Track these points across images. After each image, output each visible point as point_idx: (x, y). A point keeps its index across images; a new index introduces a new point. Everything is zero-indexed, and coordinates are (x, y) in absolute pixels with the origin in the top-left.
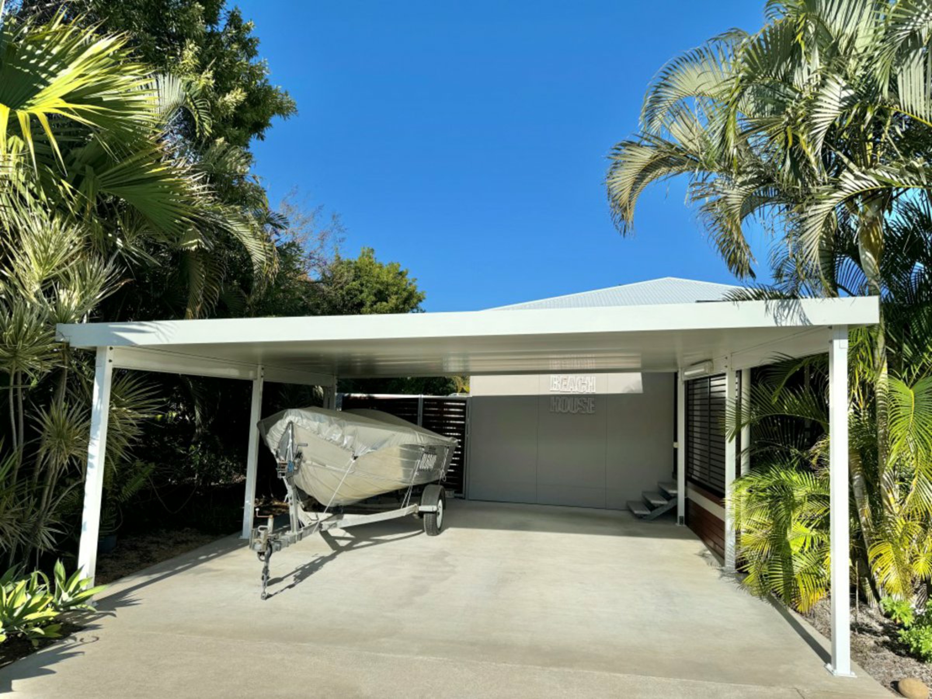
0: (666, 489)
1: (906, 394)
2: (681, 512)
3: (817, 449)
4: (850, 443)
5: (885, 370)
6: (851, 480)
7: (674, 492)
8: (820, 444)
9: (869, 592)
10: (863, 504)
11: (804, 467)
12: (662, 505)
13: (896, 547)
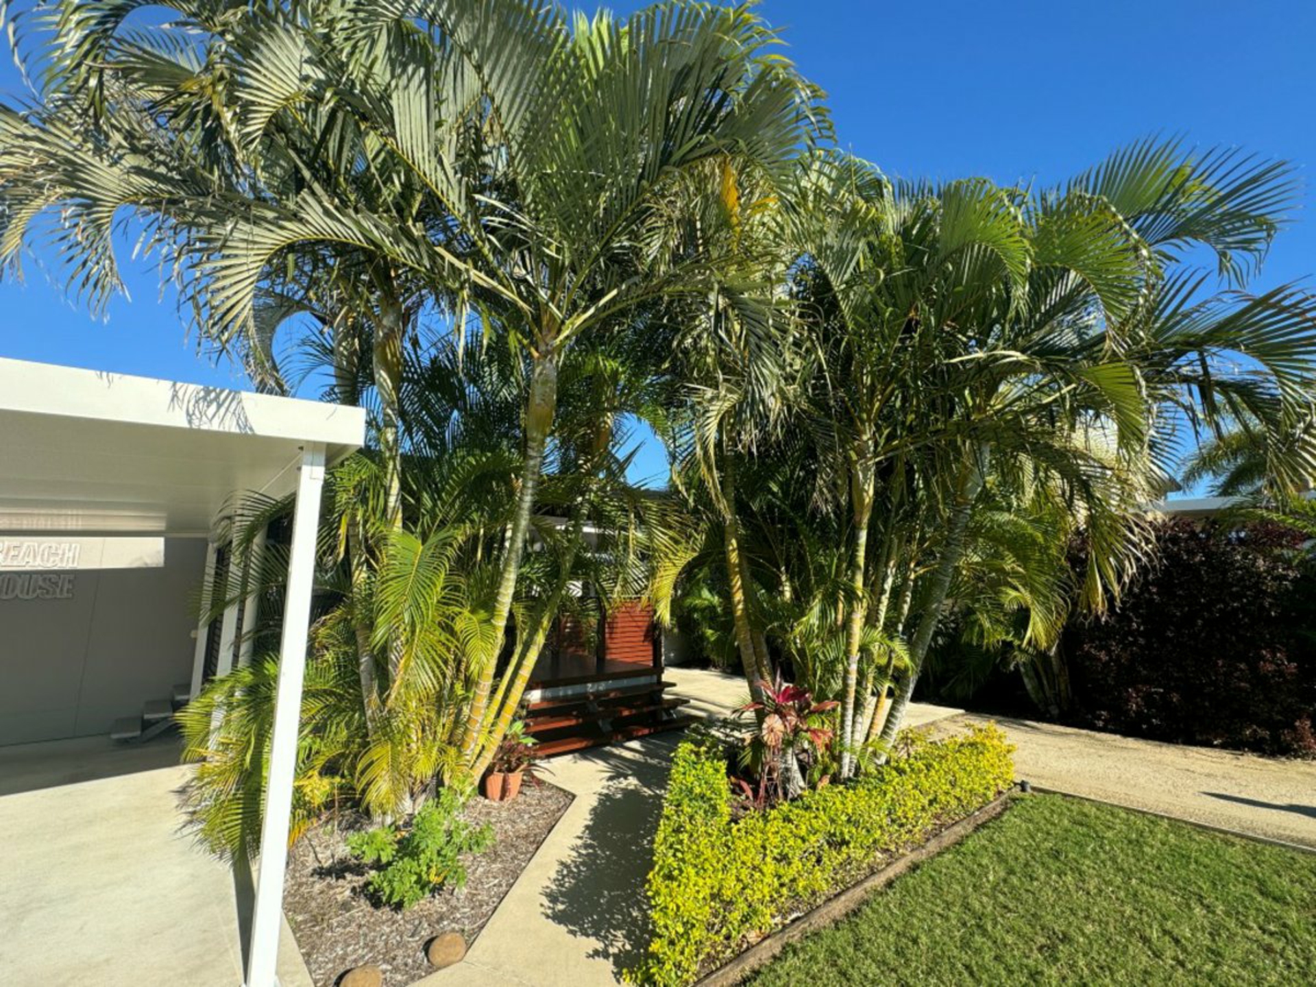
10: (370, 692)
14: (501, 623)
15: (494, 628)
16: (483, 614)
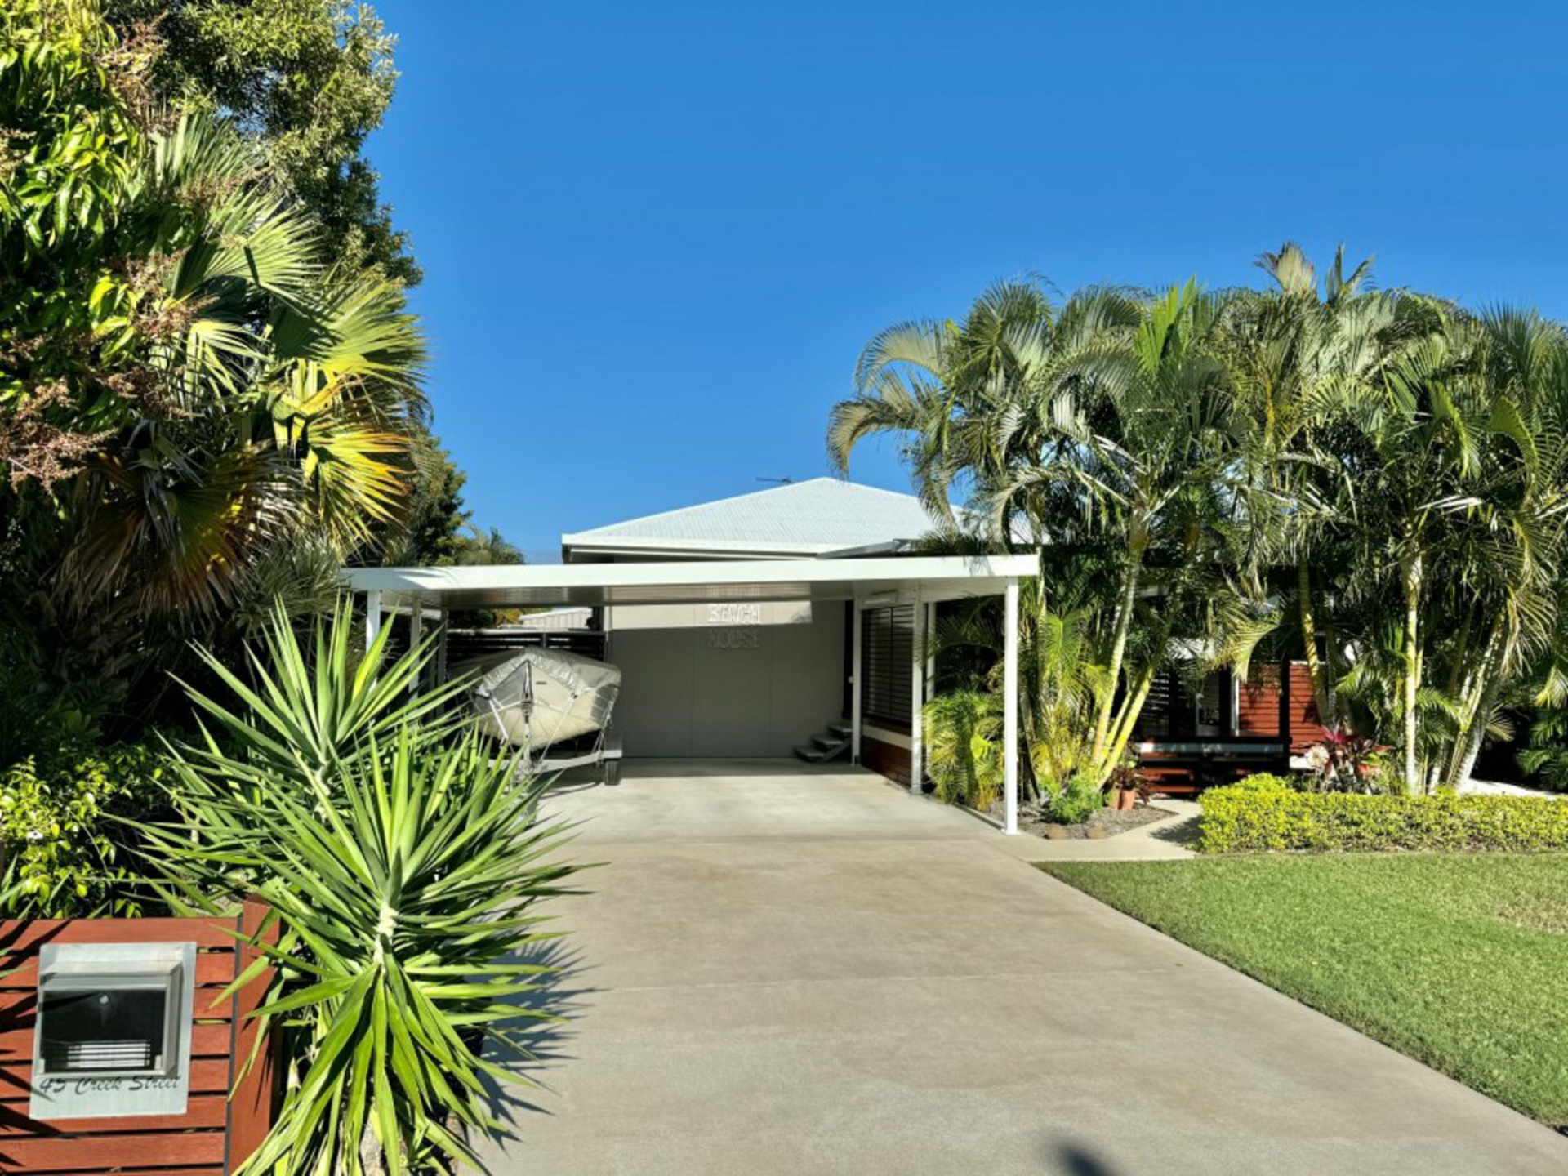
0: (838, 728)
1: (1058, 625)
2: (856, 750)
3: (993, 673)
4: (1019, 664)
5: (1044, 607)
6: (1019, 697)
7: (848, 730)
8: (996, 668)
9: (1031, 790)
10: (1027, 716)
11: (983, 689)
12: (835, 746)
13: (1050, 748)
14: (1115, 673)
15: (1110, 676)
16: (1101, 667)
